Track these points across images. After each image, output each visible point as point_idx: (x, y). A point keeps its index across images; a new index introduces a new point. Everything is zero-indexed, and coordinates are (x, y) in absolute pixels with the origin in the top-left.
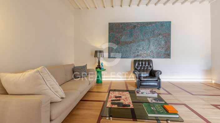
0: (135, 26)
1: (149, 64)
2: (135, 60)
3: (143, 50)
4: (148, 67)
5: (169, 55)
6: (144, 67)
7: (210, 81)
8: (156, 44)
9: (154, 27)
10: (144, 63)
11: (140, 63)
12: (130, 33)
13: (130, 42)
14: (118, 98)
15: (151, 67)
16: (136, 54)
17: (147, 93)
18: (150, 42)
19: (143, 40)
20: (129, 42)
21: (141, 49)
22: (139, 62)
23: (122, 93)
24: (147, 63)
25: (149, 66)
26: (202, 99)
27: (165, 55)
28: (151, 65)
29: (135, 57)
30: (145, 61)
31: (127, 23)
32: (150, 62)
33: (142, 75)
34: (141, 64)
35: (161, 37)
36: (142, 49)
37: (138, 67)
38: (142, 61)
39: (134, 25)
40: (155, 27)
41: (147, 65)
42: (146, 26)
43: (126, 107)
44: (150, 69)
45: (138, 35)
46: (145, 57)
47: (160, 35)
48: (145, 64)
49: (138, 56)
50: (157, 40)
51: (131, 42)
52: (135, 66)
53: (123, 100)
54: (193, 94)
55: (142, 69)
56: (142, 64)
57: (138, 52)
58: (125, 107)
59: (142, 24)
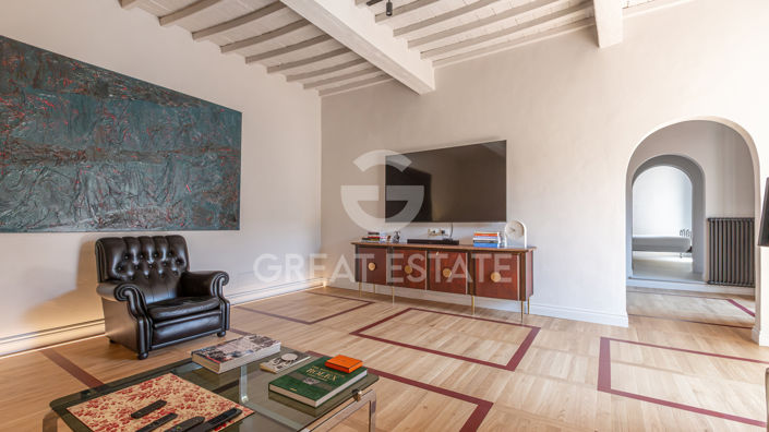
0: (107, 85)
1: (171, 253)
2: (103, 241)
3: (143, 199)
4: (167, 265)
5: (235, 220)
6: (154, 266)
7: (318, 282)
8: (193, 177)
9: (188, 113)
10: (150, 250)
11: (134, 251)
12: (75, 113)
13: (78, 155)
14: (155, 415)
15: (180, 262)
16: (111, 213)
17: (251, 351)
18: (171, 170)
19: (142, 157)
20: (68, 154)
21: (134, 192)
22: (128, 247)
23: (143, 388)
24: (164, 251)
25: (173, 261)
26: (330, 327)
27: (224, 221)
28: (182, 255)
29: (101, 225)
30: (156, 240)
31: (55, 56)
32: (175, 244)
33: (149, 300)
34: (138, 255)
35: (211, 156)
36: (140, 194)
37: (120, 268)
38: (142, 241)
39: (99, 81)
40: (193, 116)
41: (164, 258)
42: (156, 102)
43: (228, 424)
44: (176, 272)
45: (118, 128)
46: (154, 227)
47: (207, 147)
48: (157, 254)
49: (116, 219)
50: (197, 164)
51: (81, 156)
52: (109, 268)
53: (184, 411)
54: (310, 321)
55: (146, 273)
56: (143, 255)
57: (119, 205)
58: (224, 424)
59: (138, 90)
